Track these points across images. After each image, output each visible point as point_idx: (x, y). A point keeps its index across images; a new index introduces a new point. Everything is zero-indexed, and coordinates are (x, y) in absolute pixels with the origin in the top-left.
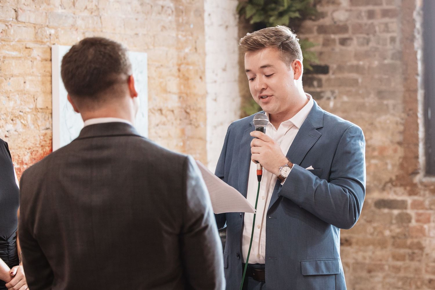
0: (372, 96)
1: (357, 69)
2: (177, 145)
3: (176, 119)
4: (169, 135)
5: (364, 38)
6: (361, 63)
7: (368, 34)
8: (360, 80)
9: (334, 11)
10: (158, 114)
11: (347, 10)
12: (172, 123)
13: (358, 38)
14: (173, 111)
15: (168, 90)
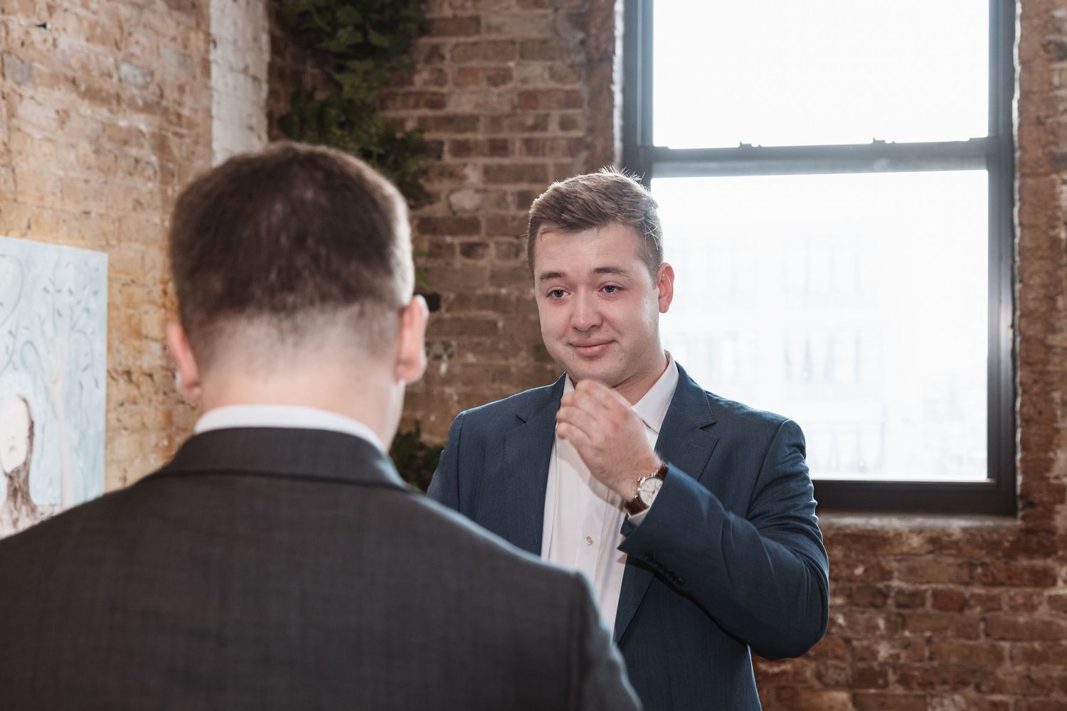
0: (523, 354)
1: (495, 303)
2: (157, 446)
3: (156, 393)
4: (143, 425)
5: (511, 244)
6: (504, 291)
7: (518, 237)
8: (500, 324)
9: (452, 191)
10: (122, 381)
11: (477, 191)
12: (150, 400)
13: (497, 244)
14: (150, 376)
15: (144, 332)
